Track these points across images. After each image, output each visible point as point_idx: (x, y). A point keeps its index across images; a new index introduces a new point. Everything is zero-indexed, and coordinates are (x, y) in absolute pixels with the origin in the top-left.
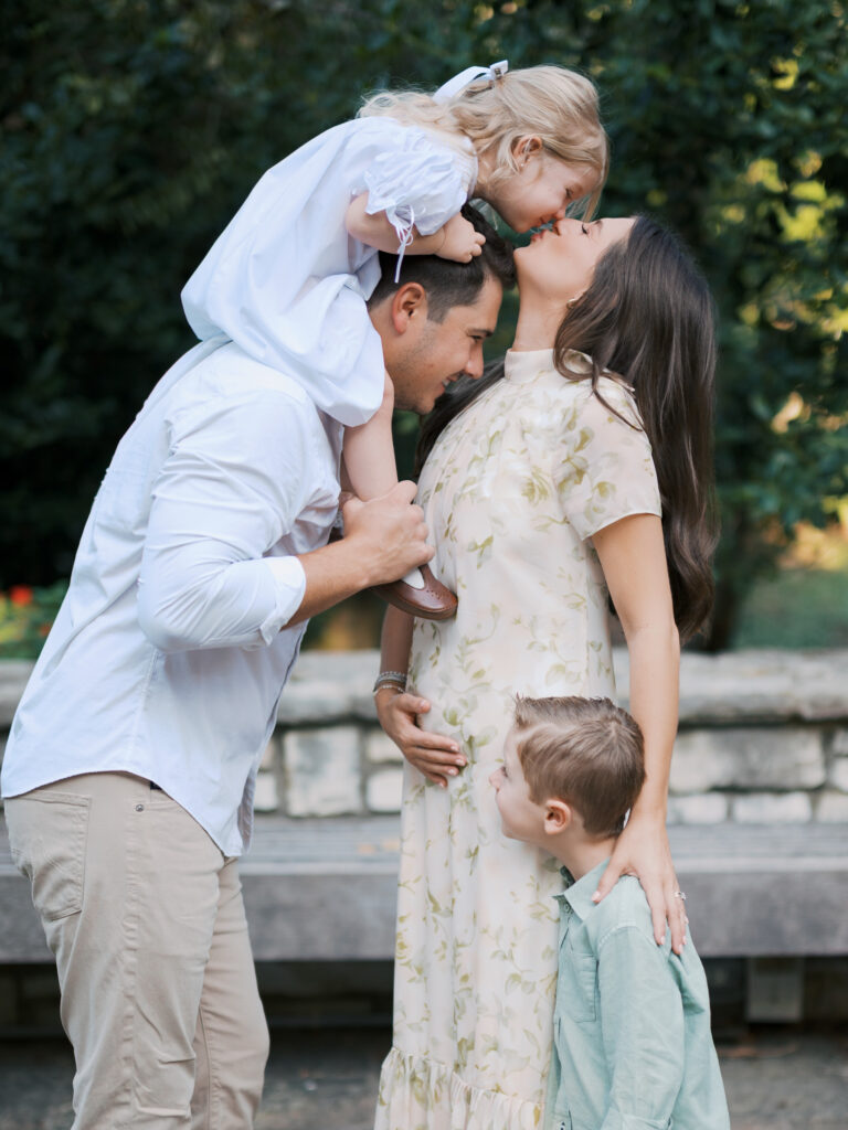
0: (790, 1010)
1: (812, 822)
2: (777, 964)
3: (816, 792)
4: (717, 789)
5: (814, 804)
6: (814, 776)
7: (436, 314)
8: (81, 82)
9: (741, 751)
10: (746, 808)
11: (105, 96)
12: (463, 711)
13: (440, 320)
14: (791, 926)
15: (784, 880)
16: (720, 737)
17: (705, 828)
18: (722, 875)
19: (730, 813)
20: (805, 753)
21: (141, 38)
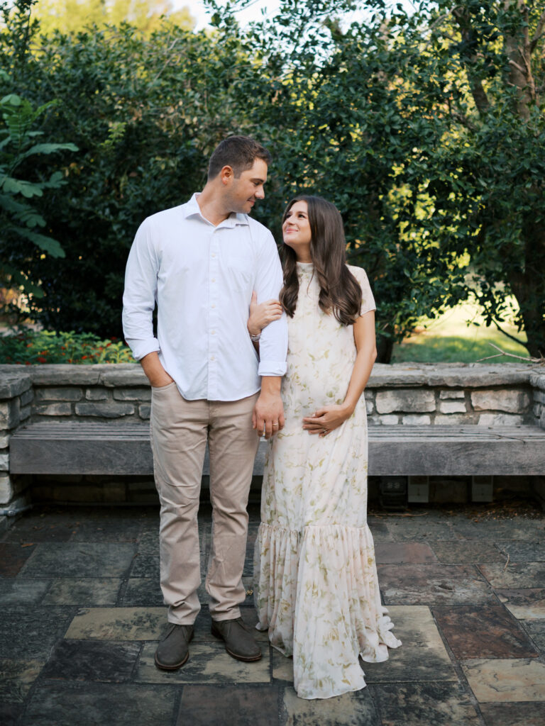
0: (425, 500)
1: (432, 425)
2: (419, 480)
3: (433, 414)
4: (395, 413)
5: (432, 419)
6: (432, 408)
7: (237, 175)
8: (158, 159)
9: (405, 398)
10: (406, 420)
11: (167, 164)
12: (334, 392)
13: (239, 178)
14: (427, 465)
15: (425, 446)
16: (397, 392)
17: (392, 426)
18: (401, 443)
19: (400, 422)
20: (429, 399)
21: (180, 145)
